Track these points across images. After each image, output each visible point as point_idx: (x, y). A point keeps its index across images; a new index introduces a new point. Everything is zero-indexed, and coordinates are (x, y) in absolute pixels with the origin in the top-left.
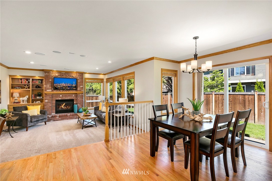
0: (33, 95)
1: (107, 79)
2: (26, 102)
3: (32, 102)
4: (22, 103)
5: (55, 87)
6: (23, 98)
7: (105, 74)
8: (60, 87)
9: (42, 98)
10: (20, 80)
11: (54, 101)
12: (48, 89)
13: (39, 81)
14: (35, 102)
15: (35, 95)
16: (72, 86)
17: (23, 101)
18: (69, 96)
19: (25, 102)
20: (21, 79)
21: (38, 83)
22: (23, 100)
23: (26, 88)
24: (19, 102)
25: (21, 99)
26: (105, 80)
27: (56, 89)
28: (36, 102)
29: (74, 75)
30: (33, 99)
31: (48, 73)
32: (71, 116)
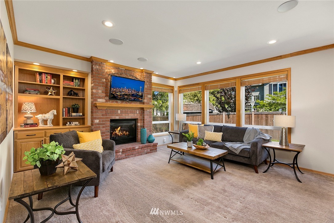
0: (64, 109)
1: (179, 87)
2: (51, 124)
3: (64, 124)
4: (41, 126)
5: (112, 94)
6: (44, 115)
7: (175, 80)
8: (120, 95)
9: (81, 116)
10: (38, 75)
11: (108, 121)
12: (100, 98)
13: (77, 81)
14: (68, 123)
15: (69, 109)
16: (137, 95)
17: (45, 122)
18: (131, 112)
19: (48, 123)
20: (40, 73)
21: (74, 85)
22: (45, 119)
23: (50, 93)
24: (36, 125)
25: (40, 117)
26: (176, 89)
27: (113, 97)
28: (70, 123)
29: (139, 76)
30: (64, 117)
31: (100, 65)
32: (140, 149)
